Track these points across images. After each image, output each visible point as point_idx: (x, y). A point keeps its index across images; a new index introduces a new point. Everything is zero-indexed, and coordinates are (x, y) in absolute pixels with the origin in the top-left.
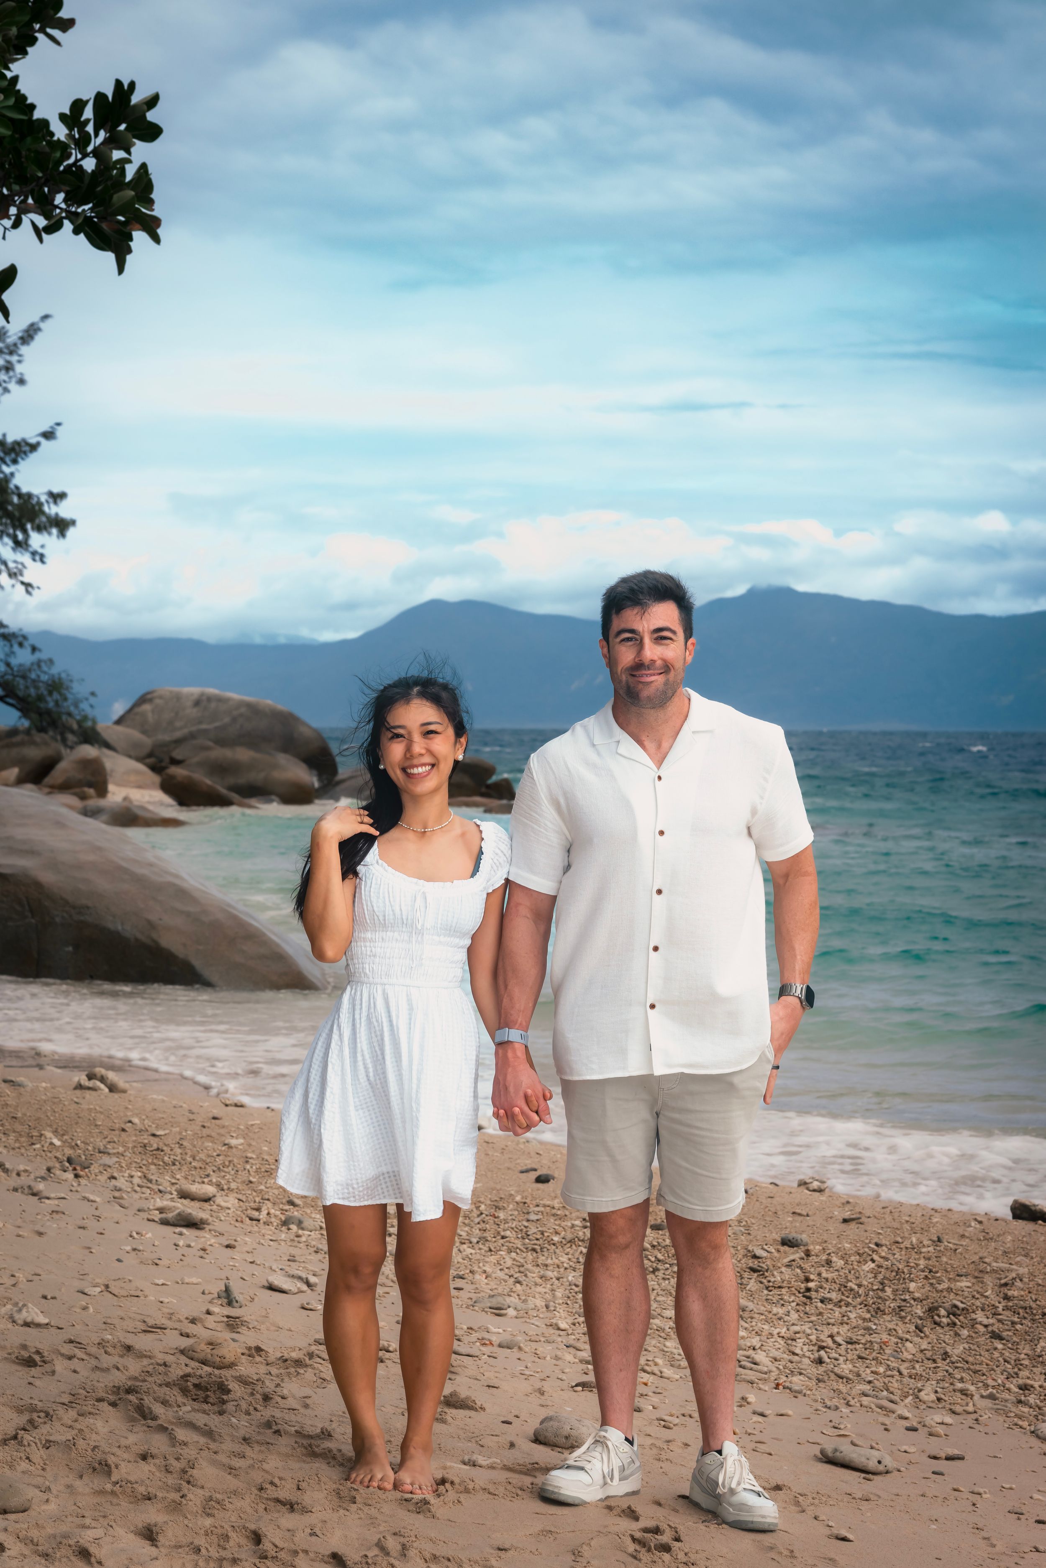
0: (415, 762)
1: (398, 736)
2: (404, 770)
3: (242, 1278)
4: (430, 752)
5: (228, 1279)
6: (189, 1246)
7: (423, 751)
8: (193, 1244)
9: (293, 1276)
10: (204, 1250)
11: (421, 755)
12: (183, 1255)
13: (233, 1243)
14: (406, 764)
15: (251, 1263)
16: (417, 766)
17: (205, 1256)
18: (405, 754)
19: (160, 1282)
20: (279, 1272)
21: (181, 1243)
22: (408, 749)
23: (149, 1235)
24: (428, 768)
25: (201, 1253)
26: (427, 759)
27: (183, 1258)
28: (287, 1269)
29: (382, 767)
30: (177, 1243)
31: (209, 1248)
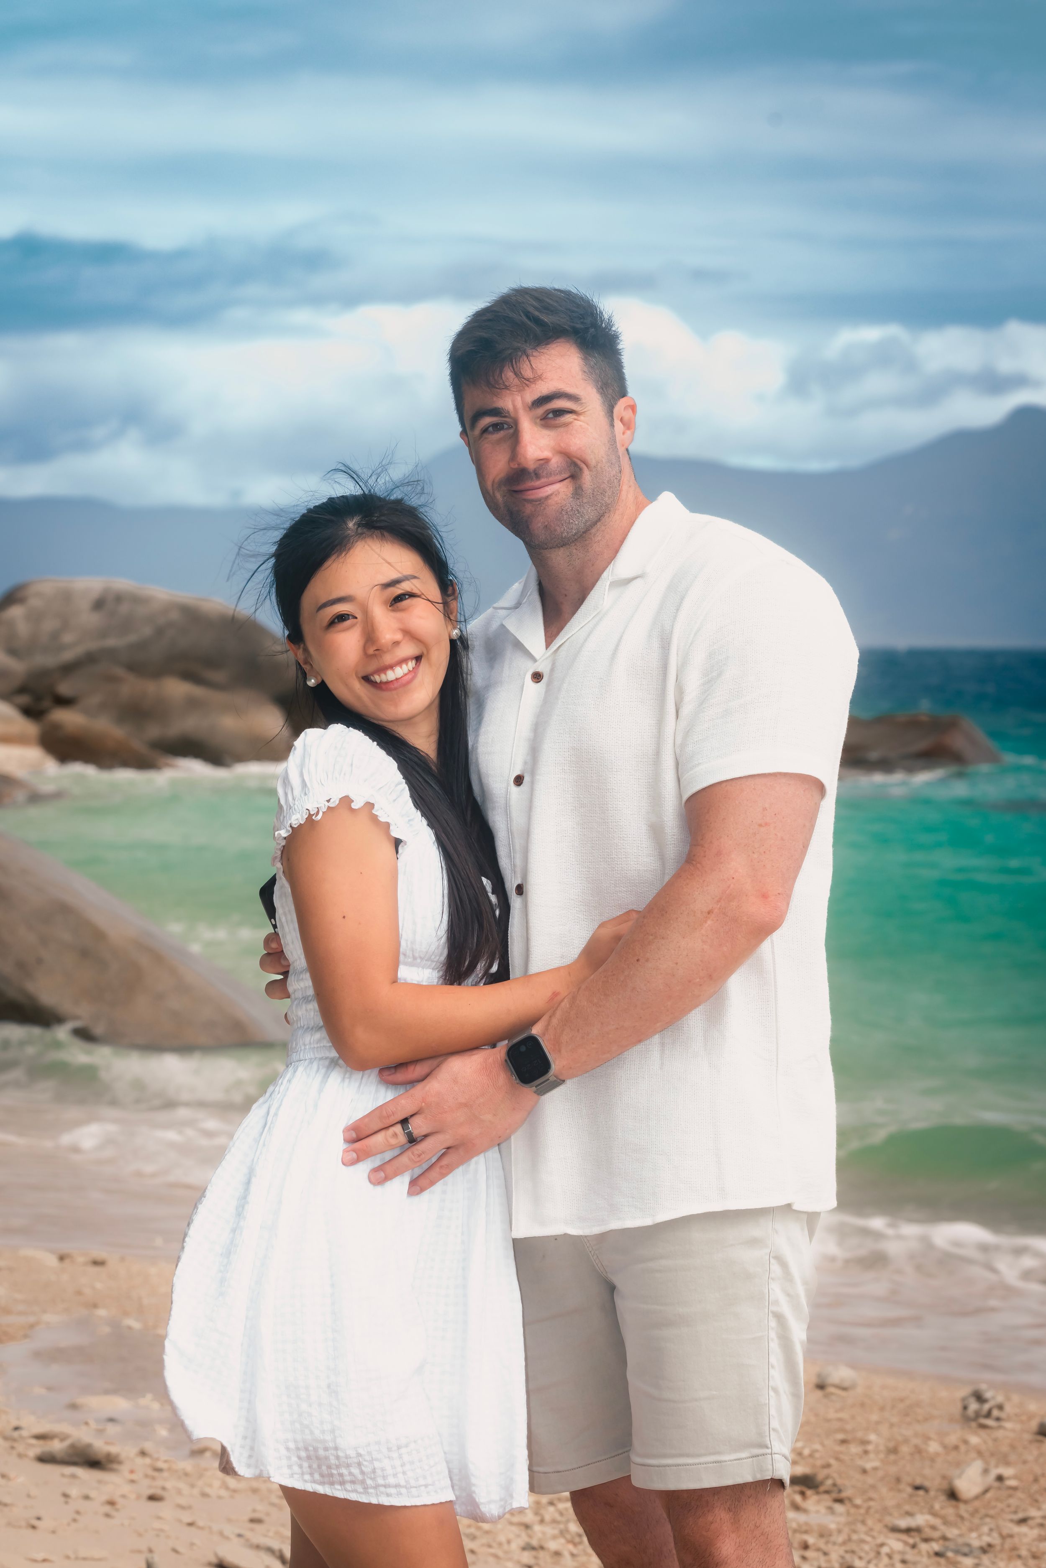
0: (388, 659)
1: (342, 618)
2: (366, 679)
3: (175, 1551)
4: (409, 634)
5: (150, 1551)
6: (87, 1497)
7: (398, 636)
8: (93, 1494)
9: (258, 1547)
10: (111, 1503)
11: (396, 643)
12: (78, 1512)
13: (159, 1492)
14: (371, 668)
15: (191, 1524)
16: (391, 667)
17: (114, 1513)
18: (365, 649)
19: (40, 1556)
20: (236, 1540)
21: (74, 1492)
22: (370, 637)
23: (21, 1479)
24: (411, 664)
25: (107, 1509)
26: (408, 649)
27: (77, 1517)
28: (248, 1534)
29: (312, 682)
30: (68, 1492)
31: (120, 1501)
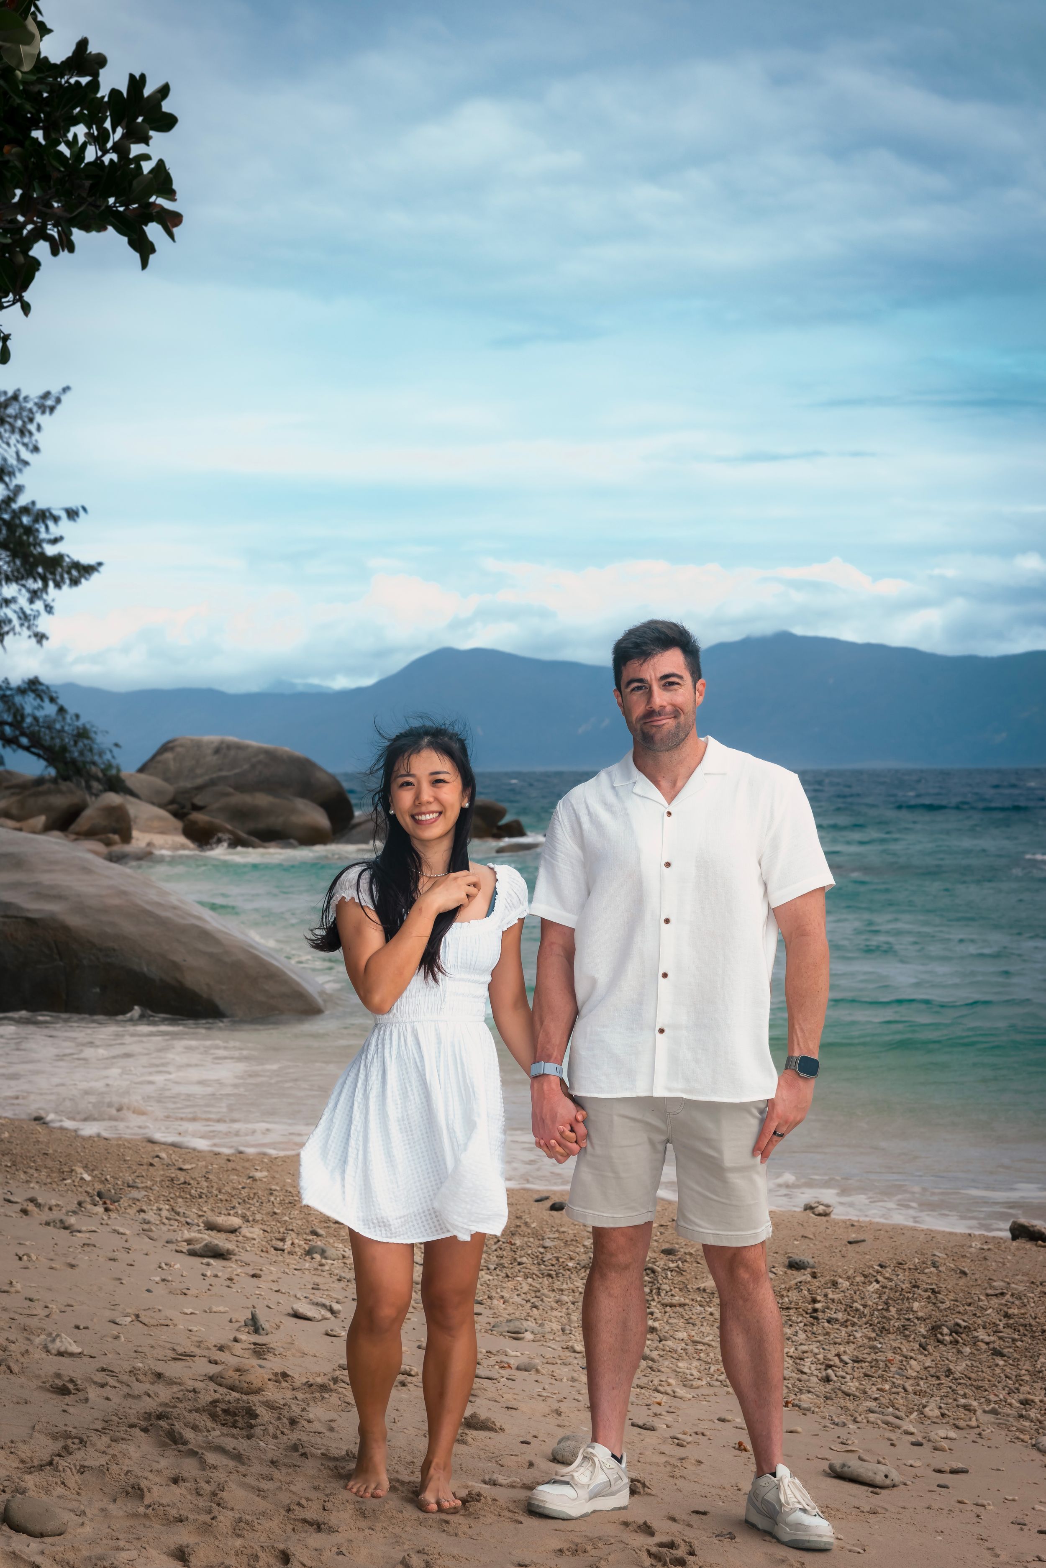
0: (424, 809)
1: (408, 784)
2: (413, 817)
3: (268, 1307)
4: (437, 799)
5: (254, 1307)
6: (216, 1276)
7: (431, 800)
8: (220, 1274)
9: (317, 1304)
10: (231, 1279)
11: (429, 803)
12: (211, 1285)
13: (259, 1272)
14: (415, 812)
15: (276, 1291)
16: (425, 814)
17: (232, 1285)
18: (414, 802)
19: (189, 1311)
20: (304, 1300)
21: (209, 1273)
22: (417, 797)
23: (178, 1266)
24: (435, 815)
25: (228, 1282)
26: (435, 807)
27: (210, 1287)
28: (312, 1297)
29: (392, 813)
30: (205, 1273)
31: (235, 1278)
